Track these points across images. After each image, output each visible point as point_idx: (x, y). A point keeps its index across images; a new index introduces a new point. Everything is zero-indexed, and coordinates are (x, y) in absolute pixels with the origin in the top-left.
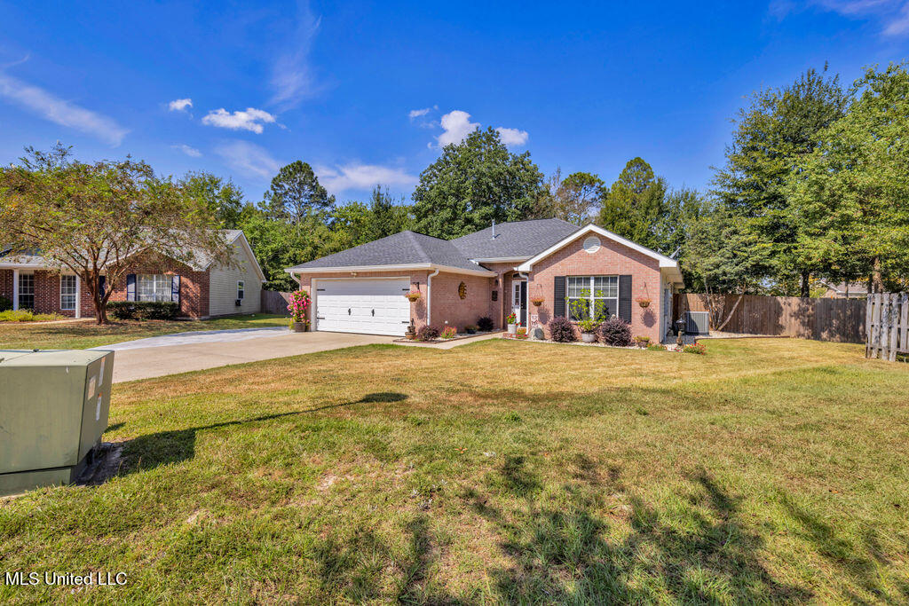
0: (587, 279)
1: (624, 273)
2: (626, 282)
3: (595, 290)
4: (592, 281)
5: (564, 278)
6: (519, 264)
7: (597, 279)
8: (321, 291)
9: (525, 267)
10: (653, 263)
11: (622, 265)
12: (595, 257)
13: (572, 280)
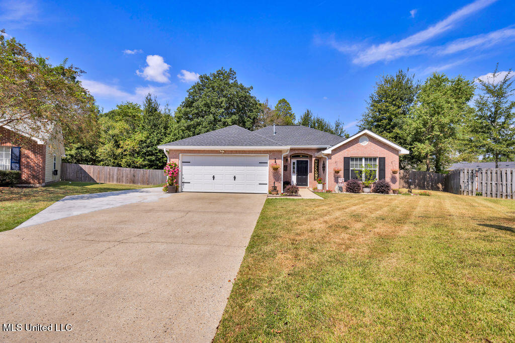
0: (361, 159)
1: (382, 156)
2: (382, 161)
3: (365, 165)
4: (363, 160)
5: (349, 158)
6: (325, 149)
7: (366, 159)
8: (187, 163)
9: (328, 151)
10: (396, 151)
11: (379, 152)
12: (366, 147)
13: (352, 159)
